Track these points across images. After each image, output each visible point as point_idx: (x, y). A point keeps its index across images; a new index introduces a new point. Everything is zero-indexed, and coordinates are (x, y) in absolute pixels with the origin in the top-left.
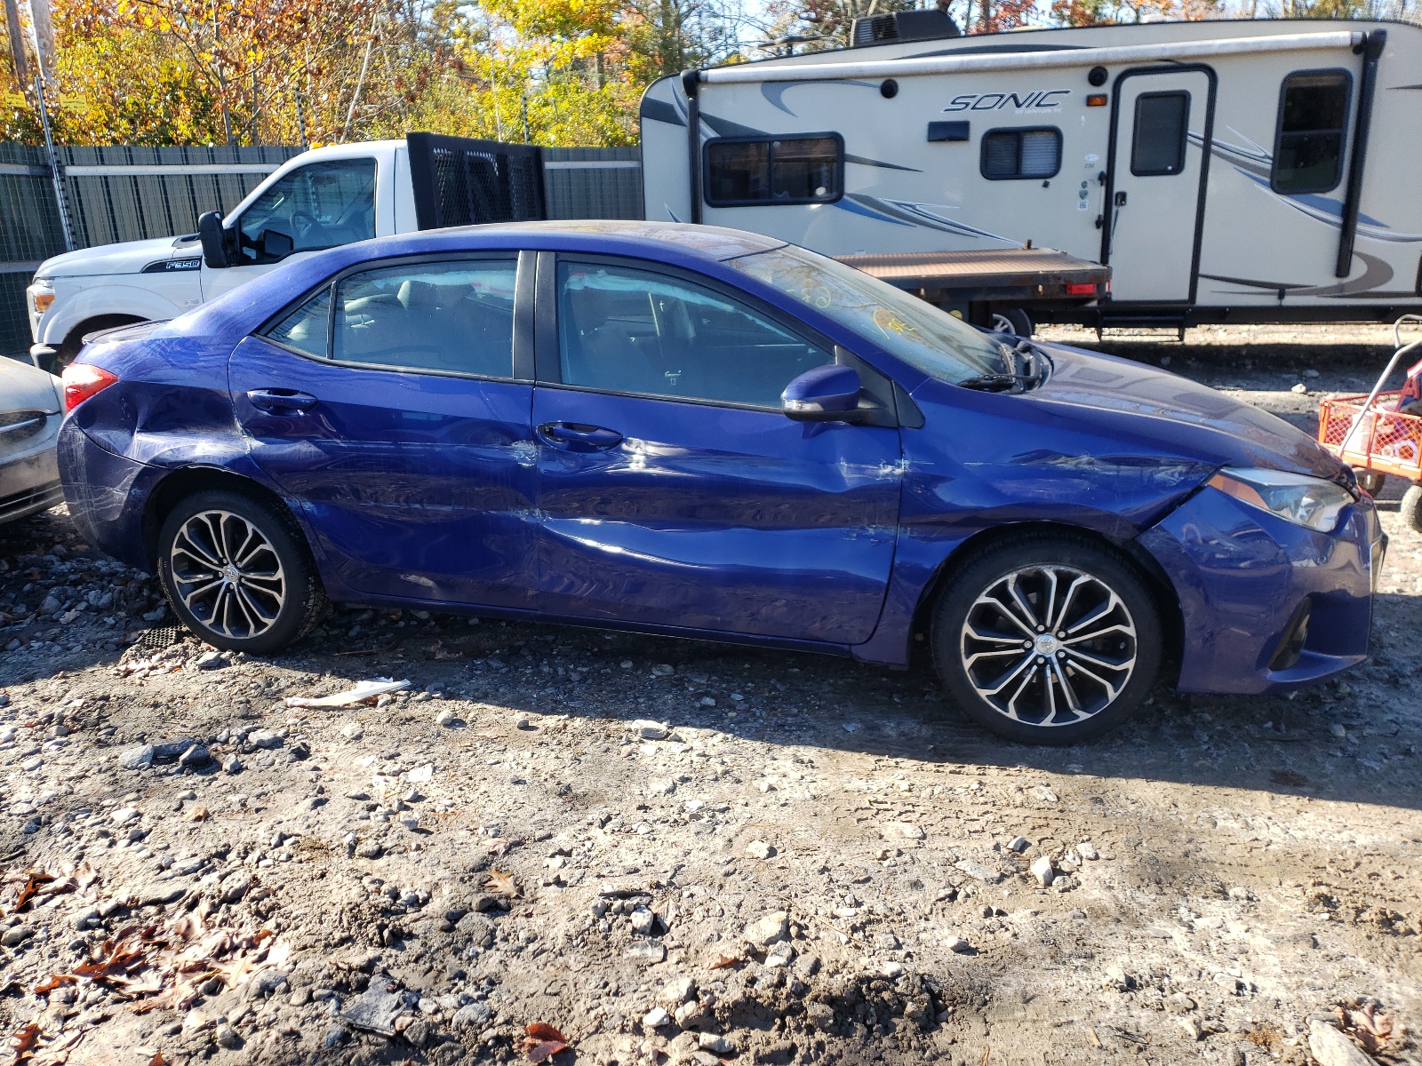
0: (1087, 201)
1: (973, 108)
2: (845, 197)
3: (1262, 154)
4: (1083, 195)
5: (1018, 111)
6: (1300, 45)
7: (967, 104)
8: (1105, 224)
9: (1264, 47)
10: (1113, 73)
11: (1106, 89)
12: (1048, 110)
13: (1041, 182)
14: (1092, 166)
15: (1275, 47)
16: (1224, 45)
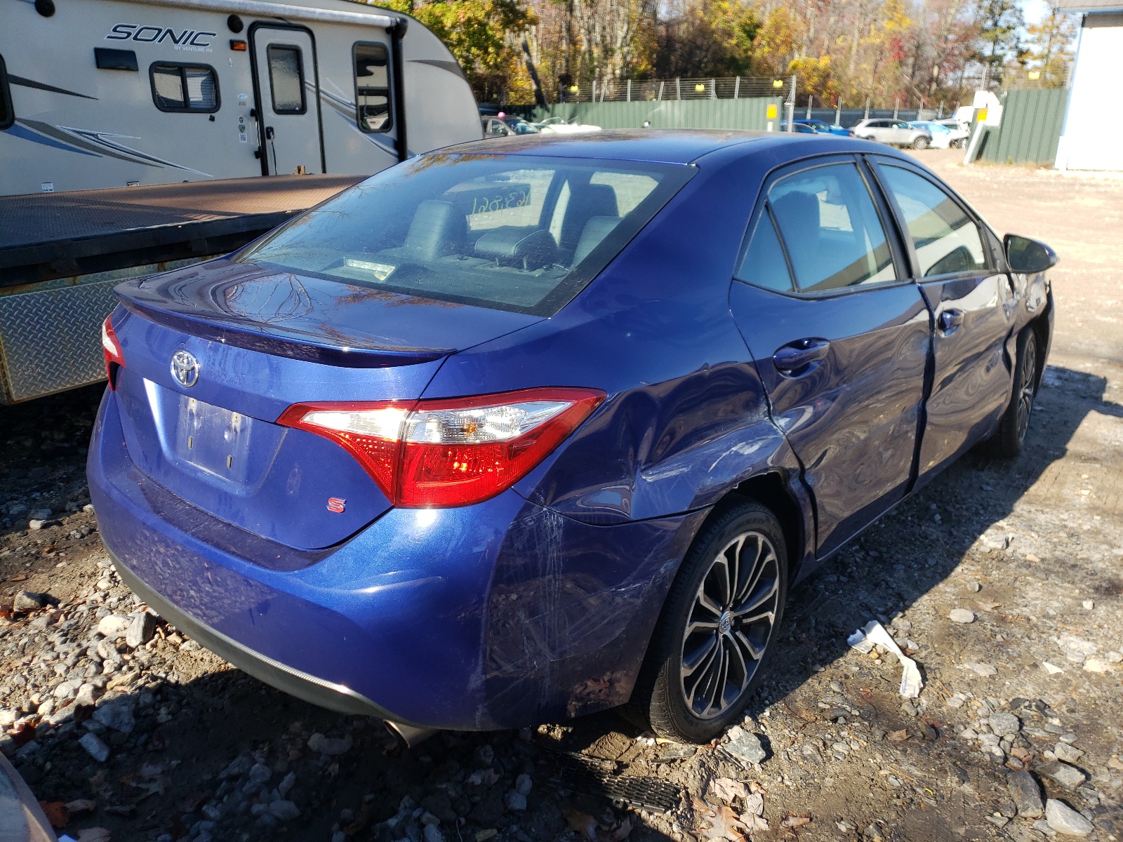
0: (245, 134)
1: (135, 38)
2: (16, 122)
3: (350, 102)
4: (242, 129)
5: (176, 47)
6: (365, 22)
7: (129, 34)
8: (261, 154)
9: (345, 20)
10: (247, 22)
11: (243, 36)
12: (201, 49)
13: (208, 116)
14: (244, 104)
15: (352, 21)
16: (322, 14)
